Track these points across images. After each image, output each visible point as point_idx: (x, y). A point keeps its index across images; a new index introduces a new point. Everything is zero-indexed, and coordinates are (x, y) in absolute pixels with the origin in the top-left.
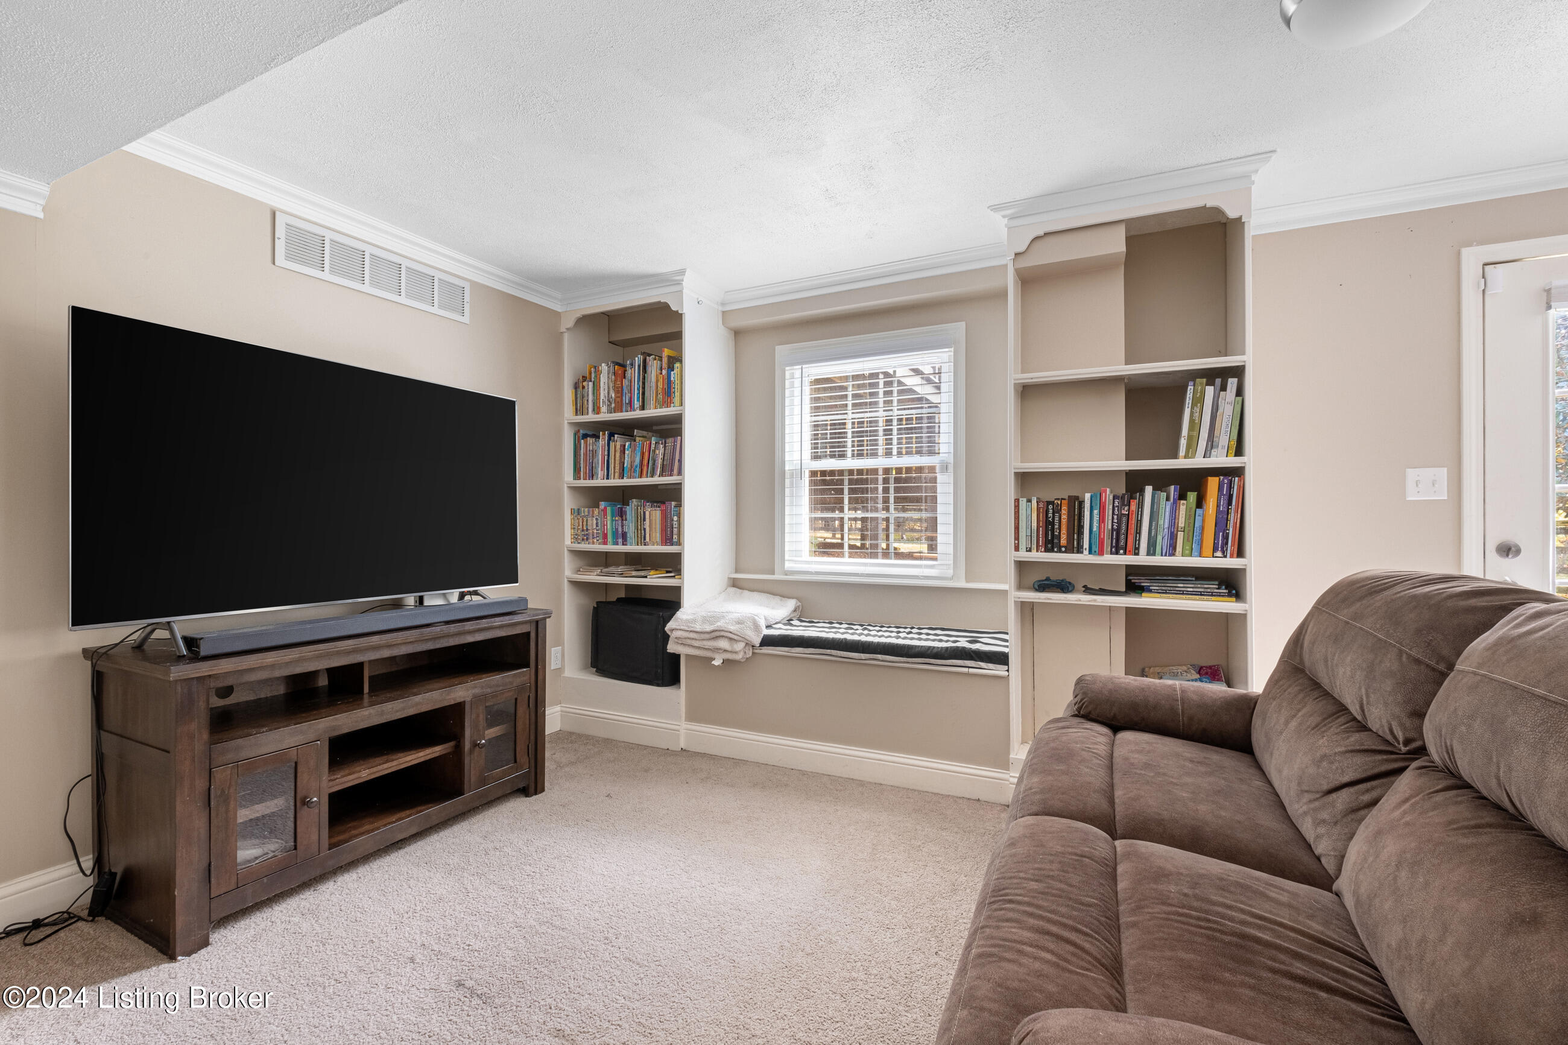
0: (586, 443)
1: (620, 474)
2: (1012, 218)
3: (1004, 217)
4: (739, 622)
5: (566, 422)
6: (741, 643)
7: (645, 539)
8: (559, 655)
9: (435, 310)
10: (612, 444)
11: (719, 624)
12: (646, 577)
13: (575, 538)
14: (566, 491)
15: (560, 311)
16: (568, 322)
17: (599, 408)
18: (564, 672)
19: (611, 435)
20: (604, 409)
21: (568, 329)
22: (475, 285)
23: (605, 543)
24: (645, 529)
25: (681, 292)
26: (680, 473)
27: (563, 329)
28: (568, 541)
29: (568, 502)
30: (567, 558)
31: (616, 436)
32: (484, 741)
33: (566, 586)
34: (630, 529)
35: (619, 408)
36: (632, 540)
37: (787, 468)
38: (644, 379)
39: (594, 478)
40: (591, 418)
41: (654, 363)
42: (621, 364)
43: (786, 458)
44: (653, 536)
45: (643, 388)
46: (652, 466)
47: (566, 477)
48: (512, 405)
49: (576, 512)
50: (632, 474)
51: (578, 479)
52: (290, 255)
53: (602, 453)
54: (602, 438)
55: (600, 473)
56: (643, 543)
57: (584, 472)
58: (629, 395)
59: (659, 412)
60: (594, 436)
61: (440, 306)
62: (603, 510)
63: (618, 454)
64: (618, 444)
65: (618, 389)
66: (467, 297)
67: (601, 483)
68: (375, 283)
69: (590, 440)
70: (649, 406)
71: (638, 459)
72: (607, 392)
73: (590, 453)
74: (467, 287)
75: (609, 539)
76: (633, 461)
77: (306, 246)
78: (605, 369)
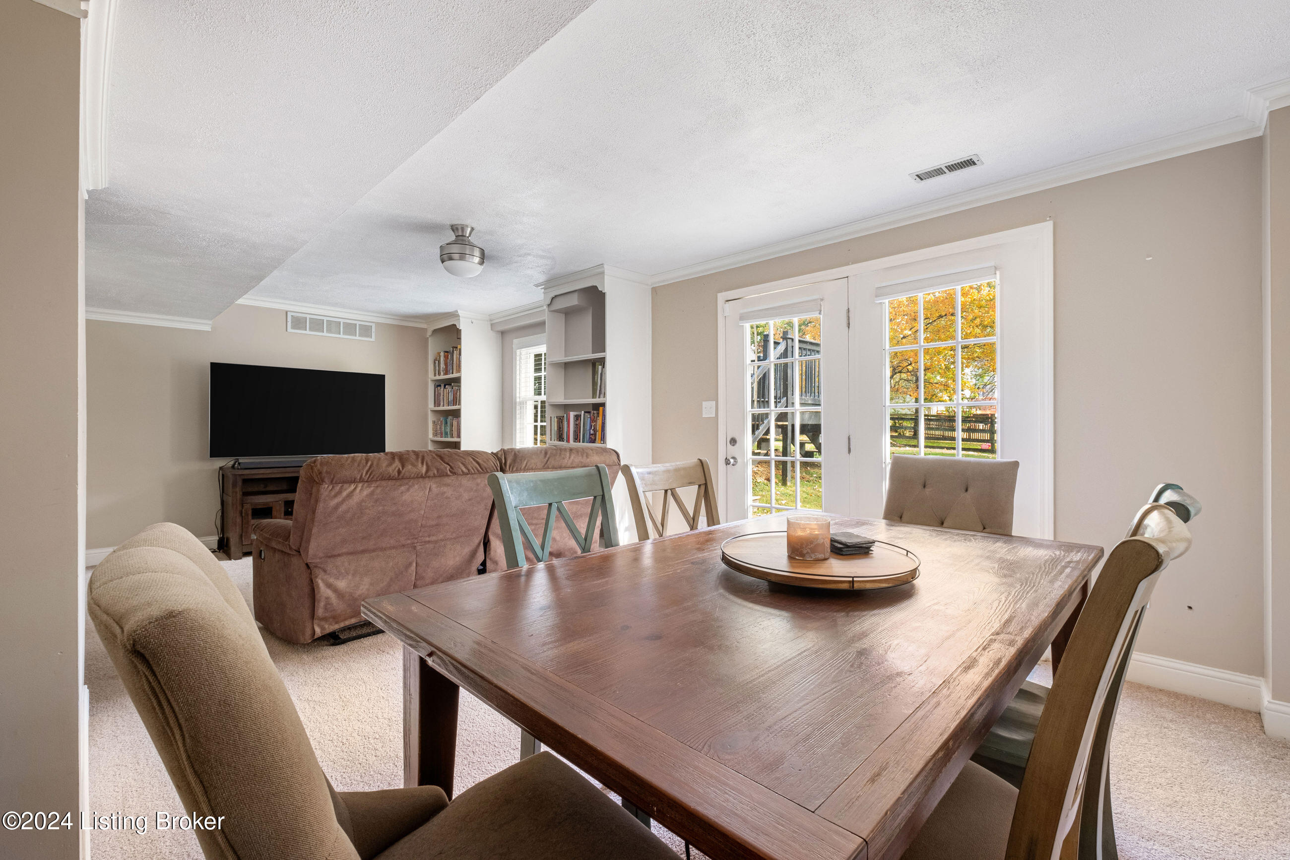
0: (437, 390)
2: (545, 289)
3: (542, 289)
5: (429, 380)
7: (453, 435)
9: (357, 338)
10: (445, 390)
13: (435, 434)
14: (429, 412)
15: (425, 328)
16: (429, 333)
17: (440, 373)
19: (445, 386)
20: (442, 373)
21: (430, 336)
22: (377, 324)
23: (442, 437)
24: (452, 430)
25: (459, 319)
26: (460, 404)
27: (428, 337)
28: (431, 436)
29: (431, 418)
30: (430, 443)
31: (447, 386)
34: (448, 430)
35: (446, 373)
36: (449, 436)
37: (518, 400)
38: (453, 359)
39: (439, 405)
40: (438, 377)
41: (455, 352)
42: (447, 352)
43: (518, 395)
44: (455, 433)
45: (453, 363)
46: (456, 400)
47: (431, 405)
48: (384, 376)
49: (434, 422)
50: (448, 404)
51: (435, 406)
52: (293, 328)
53: (442, 394)
54: (442, 387)
55: (442, 404)
56: (452, 437)
57: (437, 403)
58: (449, 367)
59: (455, 375)
60: (440, 386)
61: (359, 336)
62: (442, 422)
63: (447, 395)
64: (447, 390)
65: (446, 364)
66: (373, 330)
67: (441, 408)
68: (329, 331)
69: (439, 388)
70: (454, 372)
71: (452, 397)
72: (442, 365)
73: (439, 394)
74: (373, 326)
75: (443, 435)
76: (451, 398)
77: (299, 323)
78: (442, 354)
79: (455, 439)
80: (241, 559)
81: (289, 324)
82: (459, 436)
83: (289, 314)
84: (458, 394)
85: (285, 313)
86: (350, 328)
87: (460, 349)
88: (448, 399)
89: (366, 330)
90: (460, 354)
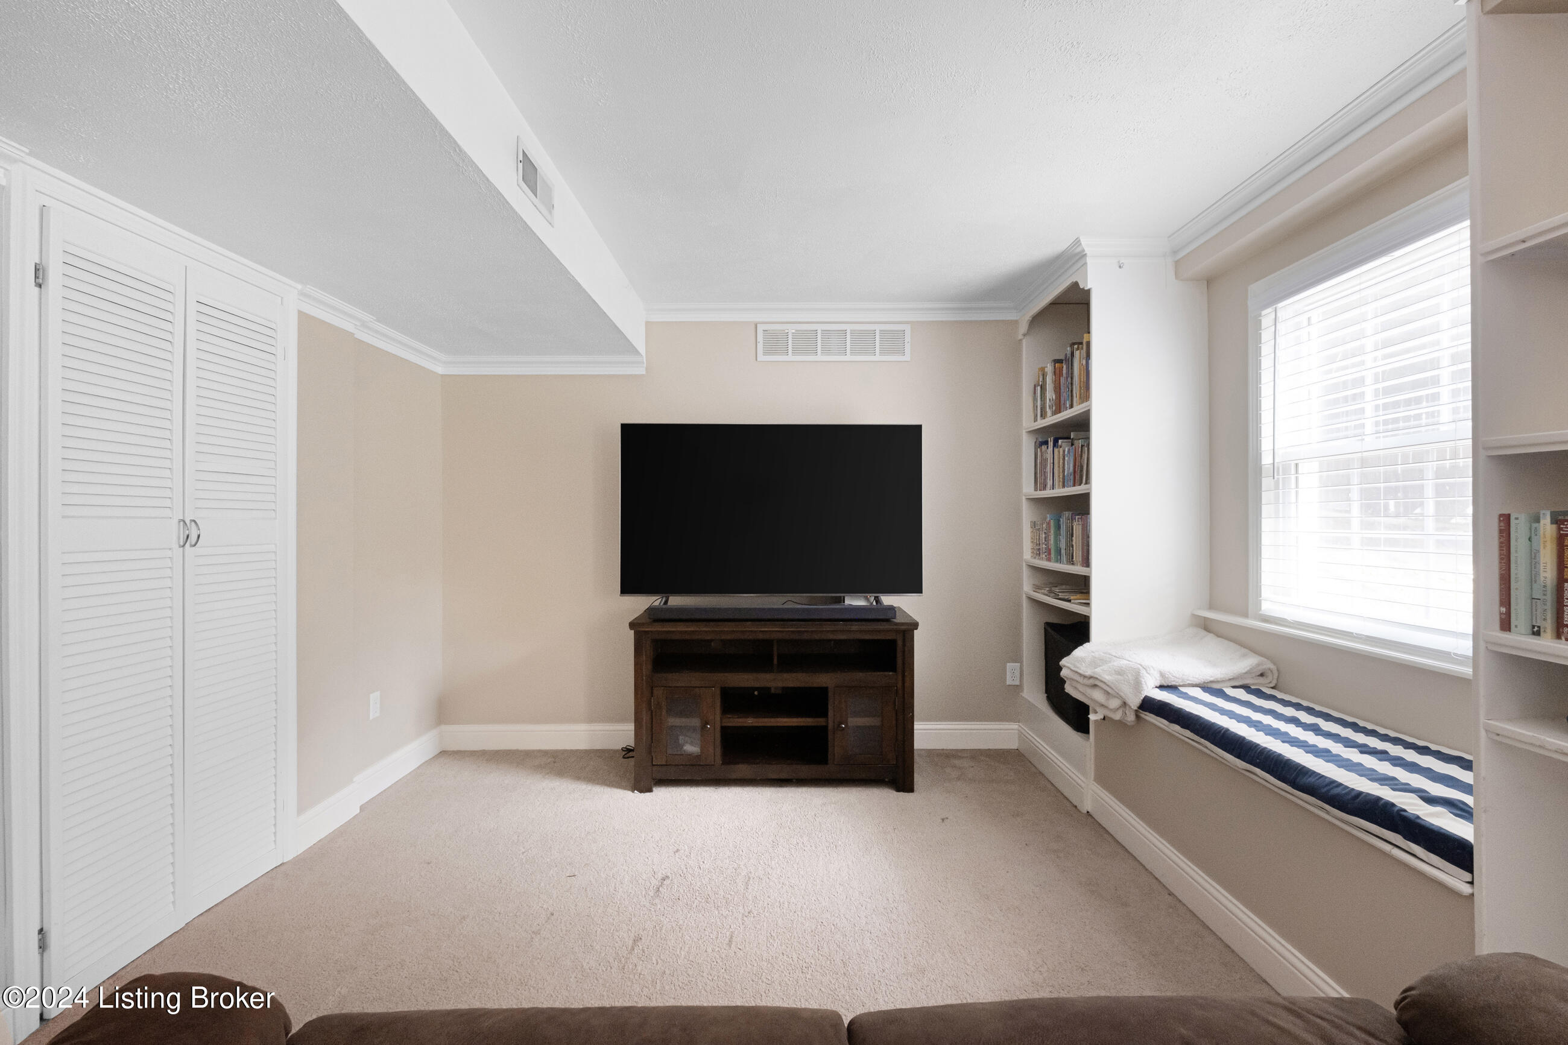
0: (1041, 450)
1: (1061, 484)
4: (1120, 672)
5: (1024, 431)
6: (1116, 700)
7: (1072, 558)
8: (1017, 674)
9: (878, 357)
10: (1056, 450)
11: (1098, 670)
12: (1069, 601)
13: (1037, 553)
14: (1025, 503)
15: (1015, 319)
16: (1023, 327)
17: (1046, 412)
18: (1022, 691)
19: (1056, 441)
20: (1050, 412)
21: (1024, 335)
22: (915, 324)
23: (1049, 560)
24: (1072, 546)
25: (1085, 262)
26: (1088, 482)
27: (1020, 337)
28: (1027, 555)
29: (1027, 515)
30: (1026, 572)
31: (1060, 441)
32: (843, 726)
33: (1025, 603)
34: (1063, 545)
35: (1058, 410)
36: (1064, 558)
37: (1266, 460)
38: (1072, 374)
39: (1044, 488)
40: (1042, 423)
41: (1077, 354)
42: (1060, 361)
43: (1266, 445)
44: (1078, 555)
45: (1072, 384)
46: (1081, 472)
47: (1028, 488)
48: (918, 429)
49: (1034, 525)
50: (1064, 482)
51: (1036, 490)
52: (765, 353)
53: (1050, 461)
54: (1051, 444)
55: (1049, 483)
56: (1071, 561)
57: (1040, 482)
58: (1065, 394)
59: (1078, 409)
60: (1046, 443)
61: (881, 354)
62: (1049, 524)
63: (1061, 461)
64: (1061, 450)
65: (1057, 389)
66: (908, 338)
67: (1048, 493)
68: (826, 351)
69: (1044, 447)
70: (1075, 404)
71: (1072, 466)
72: (1050, 394)
73: (1044, 461)
74: (908, 329)
75: (1053, 556)
76: (1069, 467)
77: (776, 343)
78: (1049, 369)
79: (1078, 569)
80: (650, 790)
81: (760, 346)
82: (1087, 562)
83: (760, 328)
84: (1085, 457)
85: (754, 326)
86: (863, 341)
87: (1088, 344)
88: (1064, 471)
89: (893, 341)
90: (1088, 356)
